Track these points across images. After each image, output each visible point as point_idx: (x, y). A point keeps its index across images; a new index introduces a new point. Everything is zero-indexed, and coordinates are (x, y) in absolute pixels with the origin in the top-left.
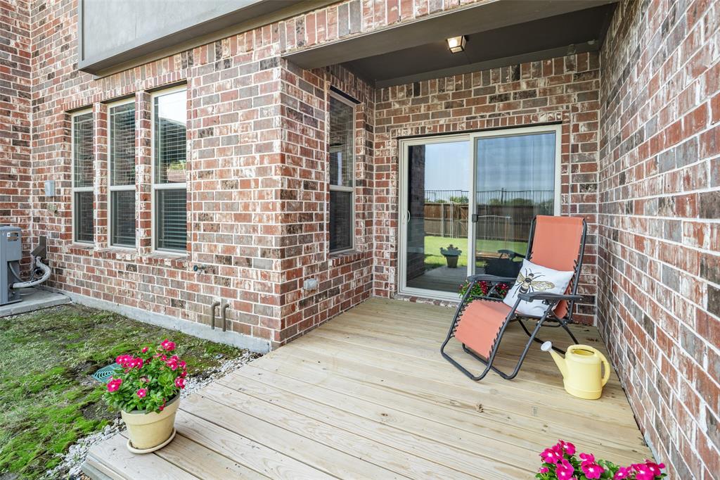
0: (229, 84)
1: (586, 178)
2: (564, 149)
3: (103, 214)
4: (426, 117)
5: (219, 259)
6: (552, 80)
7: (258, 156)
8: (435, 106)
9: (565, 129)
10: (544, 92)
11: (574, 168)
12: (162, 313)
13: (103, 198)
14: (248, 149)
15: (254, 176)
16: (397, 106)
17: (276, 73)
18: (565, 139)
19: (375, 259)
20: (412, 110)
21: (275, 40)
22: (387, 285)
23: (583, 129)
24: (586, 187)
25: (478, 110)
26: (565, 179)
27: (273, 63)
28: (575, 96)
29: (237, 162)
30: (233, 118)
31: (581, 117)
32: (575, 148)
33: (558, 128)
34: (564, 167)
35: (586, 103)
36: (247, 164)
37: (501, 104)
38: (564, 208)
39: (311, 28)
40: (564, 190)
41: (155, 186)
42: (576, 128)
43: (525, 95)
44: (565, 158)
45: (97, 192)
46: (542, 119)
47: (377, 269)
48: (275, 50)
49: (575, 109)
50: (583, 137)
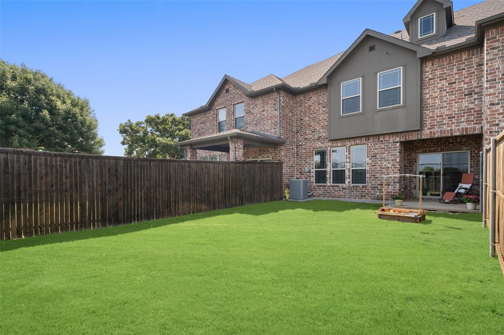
0: (383, 146)
1: (477, 164)
2: (471, 157)
3: (330, 176)
4: (427, 147)
5: (379, 185)
6: (467, 139)
7: (392, 162)
8: (430, 144)
9: (471, 152)
10: (465, 142)
11: (474, 162)
12: (357, 199)
13: (330, 172)
14: (389, 160)
15: (391, 166)
16: (416, 144)
17: (398, 145)
18: (471, 154)
19: (408, 188)
20: (421, 145)
21: (397, 137)
22: (413, 195)
23: (476, 152)
24: (477, 166)
25: (444, 146)
26: (471, 164)
27: (397, 142)
28: (474, 143)
29: (385, 163)
30: (384, 153)
31: (475, 149)
32: (474, 157)
33: (469, 151)
34: (471, 161)
35: (477, 145)
36: (388, 163)
37: (452, 145)
38: (471, 172)
39: (409, 136)
40: (471, 167)
41: (351, 169)
42: (474, 151)
43: (459, 142)
44: (471, 159)
45: (329, 170)
46: (464, 149)
47: (409, 190)
48: (398, 139)
49: (474, 147)
50: (476, 154)
